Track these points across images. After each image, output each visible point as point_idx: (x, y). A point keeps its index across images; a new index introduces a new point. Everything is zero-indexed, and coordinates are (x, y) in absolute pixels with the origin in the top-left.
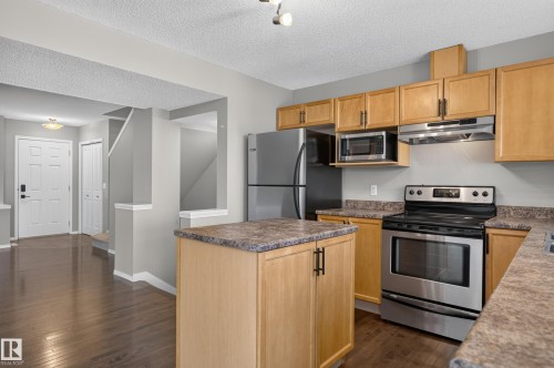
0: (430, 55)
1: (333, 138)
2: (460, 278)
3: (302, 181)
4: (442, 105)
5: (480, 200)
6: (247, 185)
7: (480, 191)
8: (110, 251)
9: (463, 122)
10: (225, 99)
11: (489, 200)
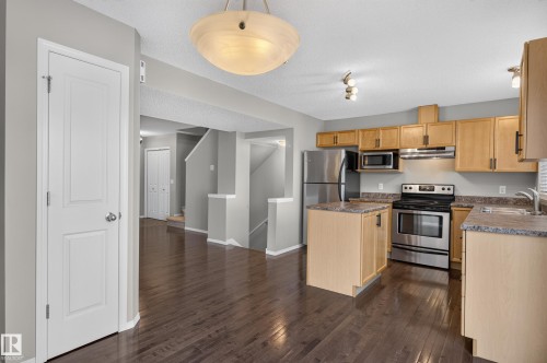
0: (418, 109)
1: (357, 154)
2: (437, 234)
3: (343, 180)
4: (426, 138)
5: (446, 192)
6: (303, 183)
7: (446, 187)
8: (186, 228)
9: (438, 148)
10: (292, 129)
11: (451, 192)
